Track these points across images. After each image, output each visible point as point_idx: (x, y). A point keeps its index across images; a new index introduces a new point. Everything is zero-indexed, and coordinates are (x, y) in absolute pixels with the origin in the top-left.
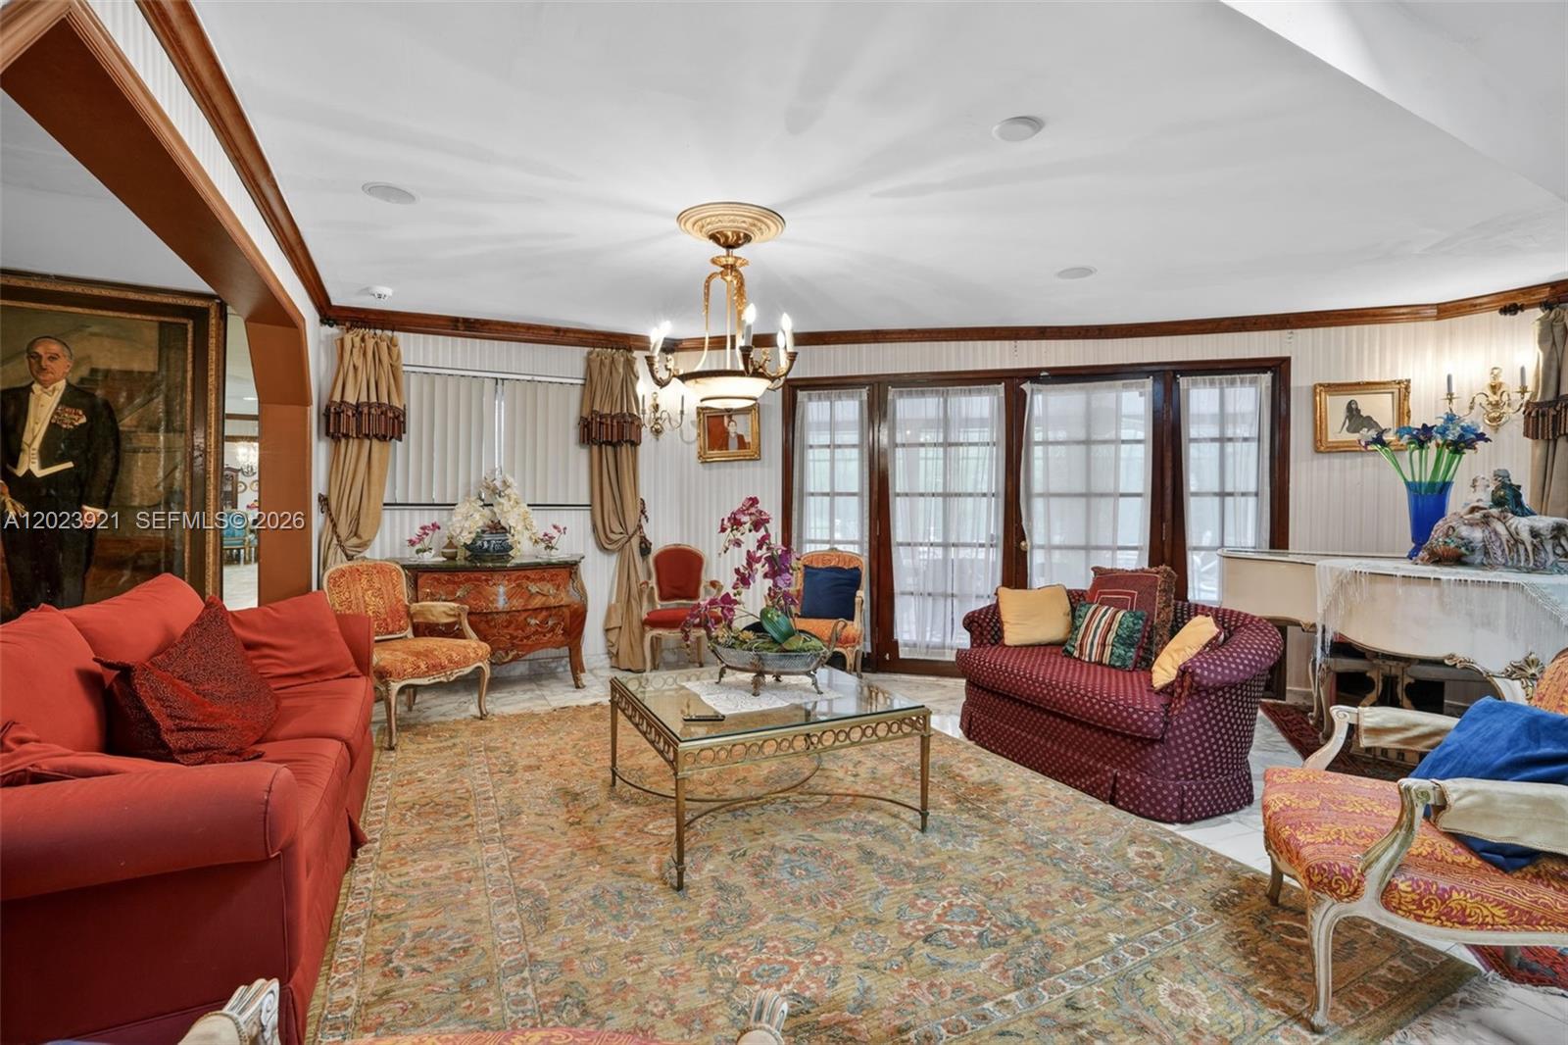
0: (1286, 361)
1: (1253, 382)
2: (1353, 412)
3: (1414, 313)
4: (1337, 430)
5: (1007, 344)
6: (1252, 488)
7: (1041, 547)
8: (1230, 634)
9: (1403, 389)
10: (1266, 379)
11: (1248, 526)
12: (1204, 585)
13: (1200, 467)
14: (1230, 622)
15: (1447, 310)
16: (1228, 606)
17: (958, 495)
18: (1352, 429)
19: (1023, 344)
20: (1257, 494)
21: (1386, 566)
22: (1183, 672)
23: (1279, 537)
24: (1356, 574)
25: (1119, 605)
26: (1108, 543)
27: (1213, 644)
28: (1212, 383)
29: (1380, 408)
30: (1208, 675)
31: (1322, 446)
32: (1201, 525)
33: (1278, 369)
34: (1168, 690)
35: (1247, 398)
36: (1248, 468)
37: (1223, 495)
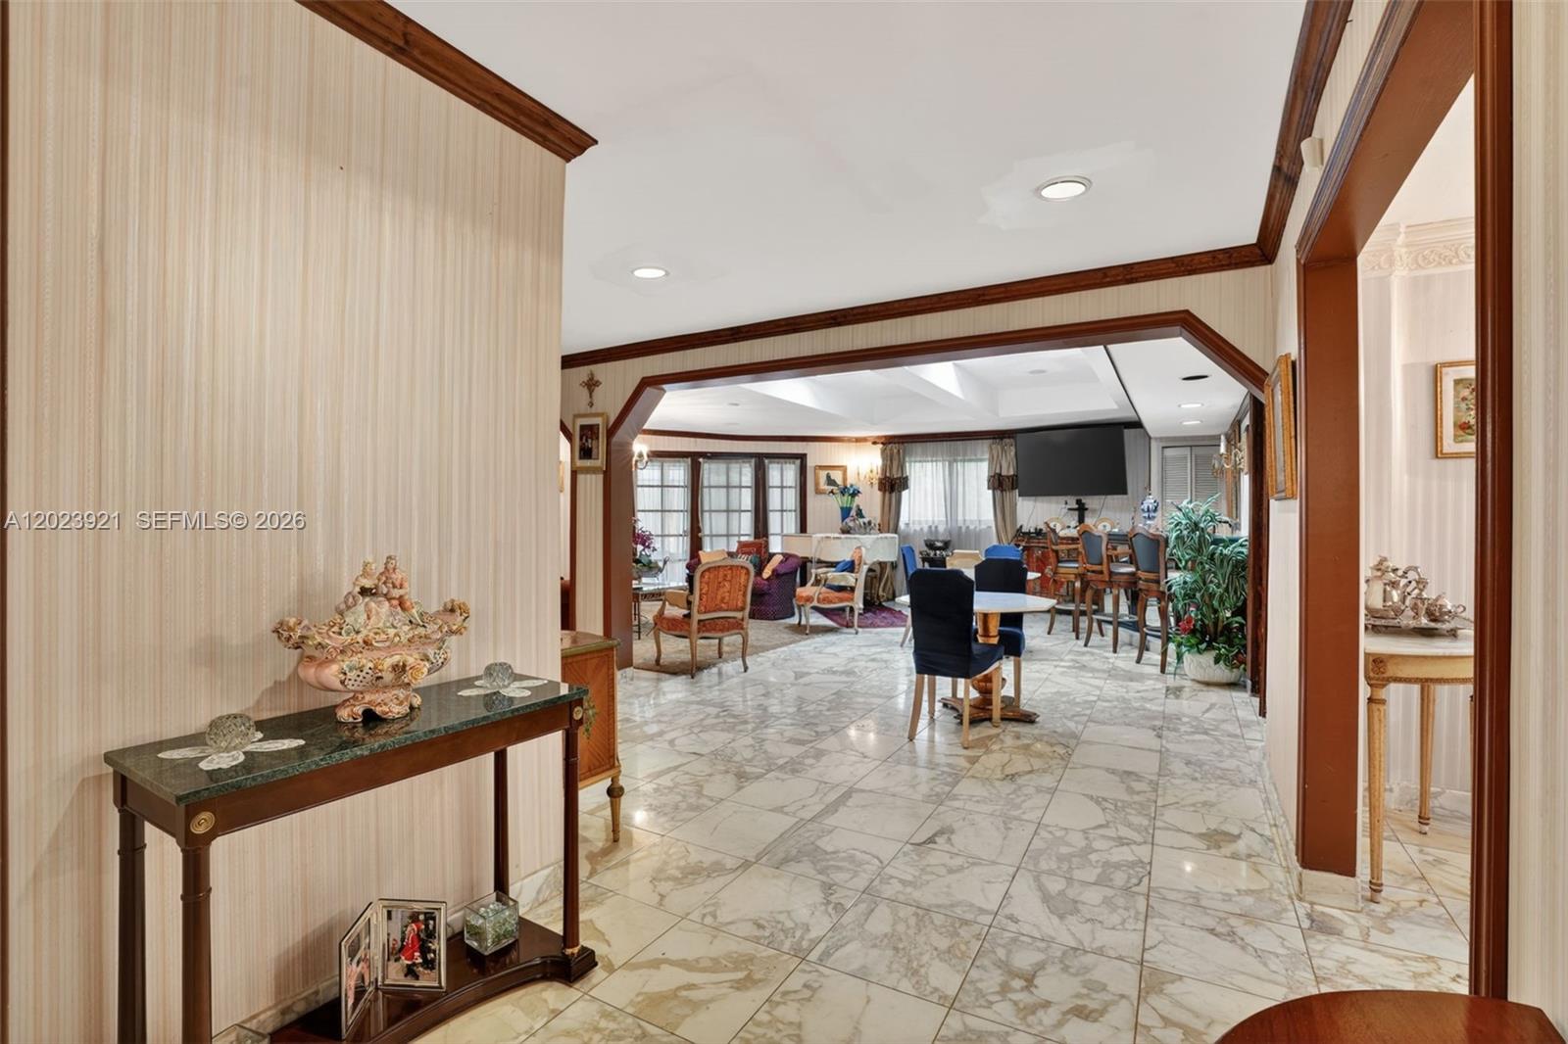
0: (805, 455)
1: (794, 463)
2: (828, 477)
3: (850, 440)
4: (823, 486)
5: (692, 439)
6: (793, 508)
7: (708, 536)
8: (787, 559)
9: (844, 469)
10: (798, 462)
11: (791, 523)
12: (776, 546)
13: (774, 499)
14: (787, 556)
15: (858, 440)
16: (785, 551)
17: (669, 511)
18: (829, 484)
19: (699, 440)
20: (795, 511)
21: (832, 535)
22: (774, 571)
23: (803, 528)
24: (822, 538)
25: (749, 553)
26: (737, 533)
27: (782, 562)
28: (778, 463)
29: (837, 476)
30: (782, 571)
31: (818, 492)
32: (774, 522)
33: (802, 457)
34: (768, 579)
35: (791, 472)
36: (791, 499)
37: (782, 511)
